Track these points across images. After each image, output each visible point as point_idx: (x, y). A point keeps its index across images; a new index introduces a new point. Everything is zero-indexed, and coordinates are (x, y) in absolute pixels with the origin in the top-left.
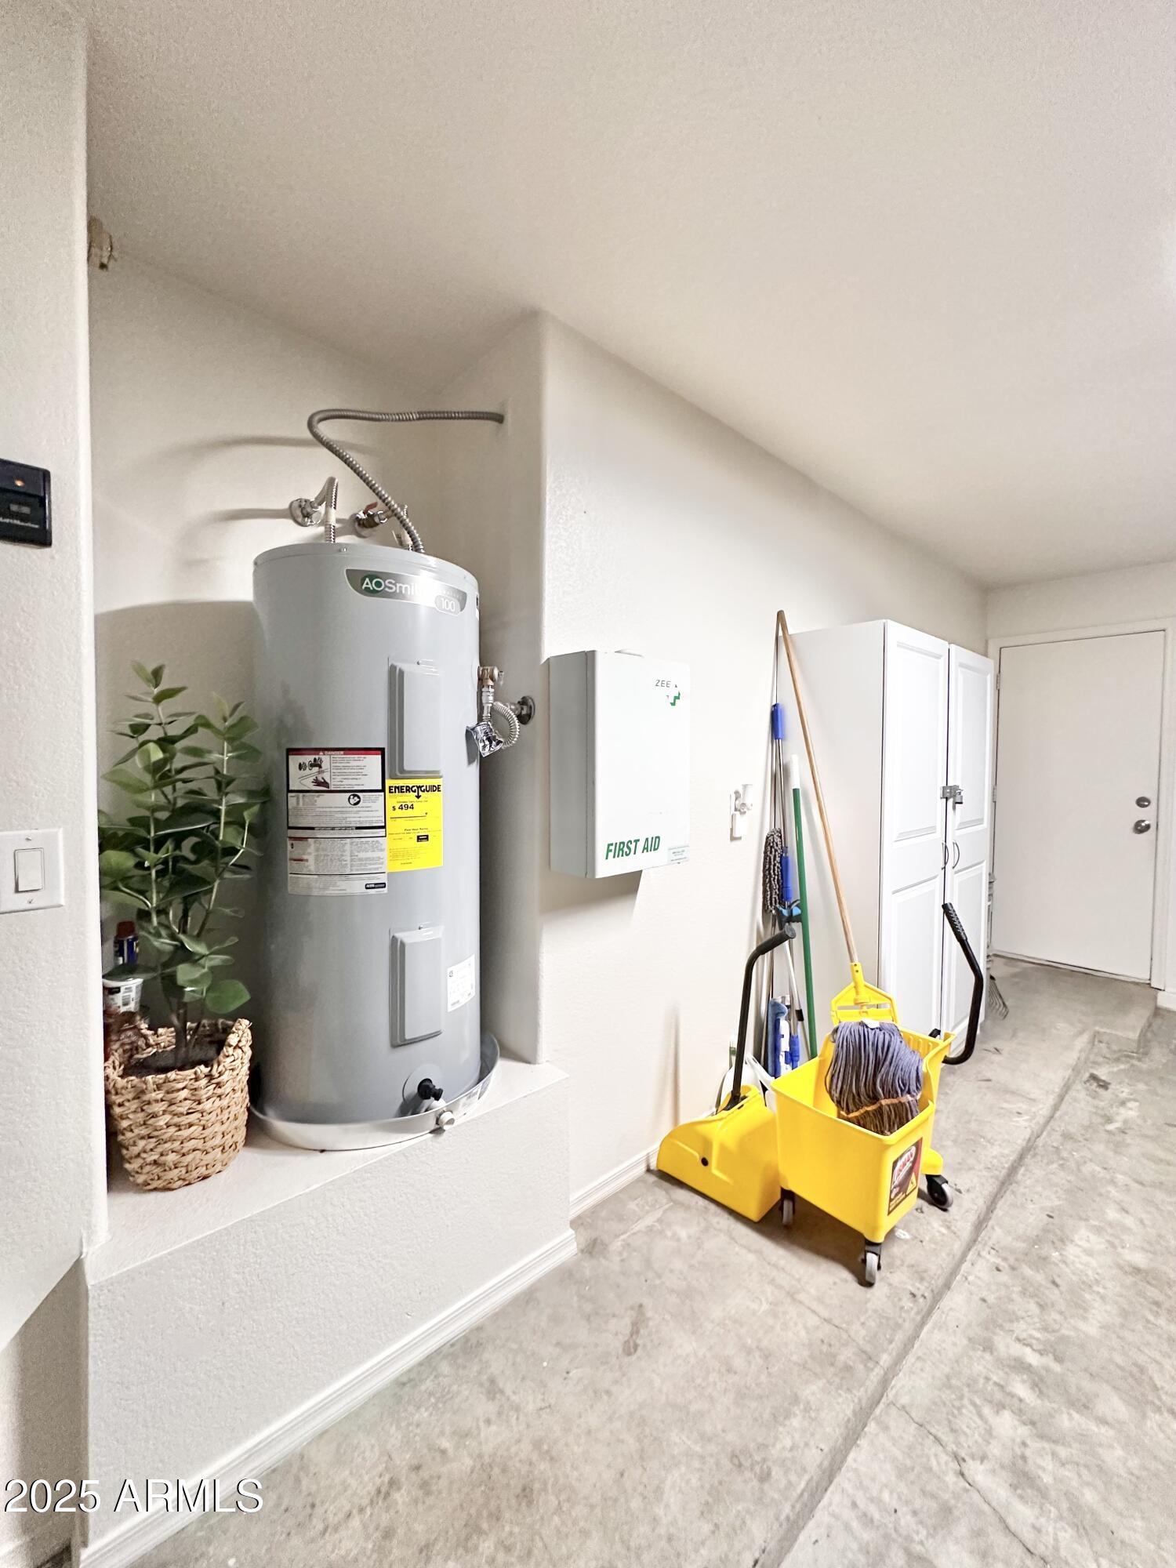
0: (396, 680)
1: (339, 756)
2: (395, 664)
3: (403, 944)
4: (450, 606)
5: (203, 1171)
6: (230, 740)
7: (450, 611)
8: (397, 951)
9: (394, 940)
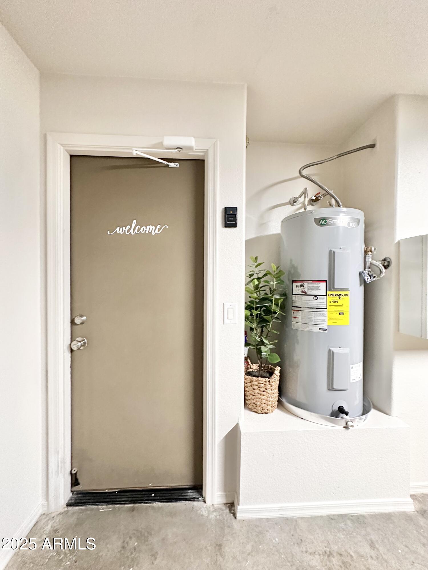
0: (332, 255)
1: (310, 283)
2: (332, 249)
3: (333, 353)
4: (353, 225)
5: (266, 411)
6: (276, 278)
7: (353, 227)
8: (331, 355)
9: (330, 351)
